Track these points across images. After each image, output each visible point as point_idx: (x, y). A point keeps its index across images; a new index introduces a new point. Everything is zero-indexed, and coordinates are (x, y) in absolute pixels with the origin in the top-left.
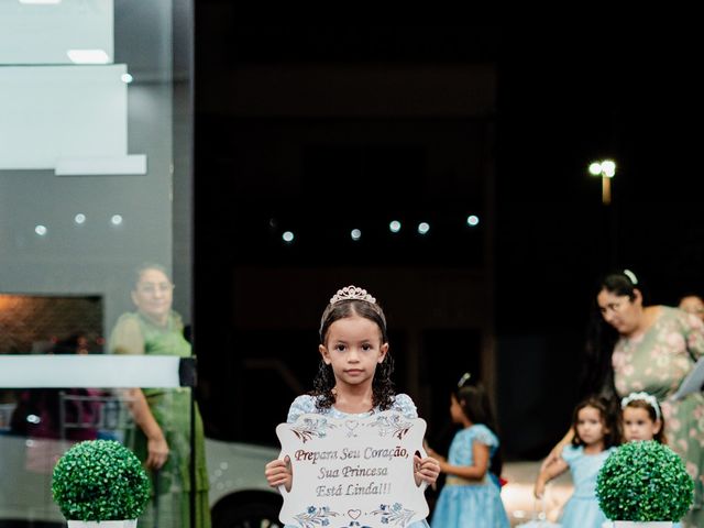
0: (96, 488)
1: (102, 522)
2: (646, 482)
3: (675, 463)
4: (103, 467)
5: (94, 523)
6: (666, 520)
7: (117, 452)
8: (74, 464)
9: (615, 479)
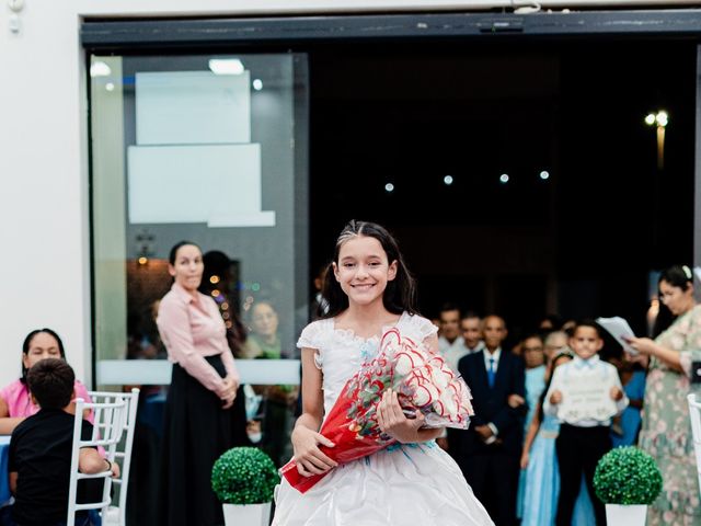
0: (243, 482)
1: (247, 506)
2: (628, 478)
3: (649, 464)
4: (247, 467)
5: (241, 506)
6: (642, 503)
7: (257, 457)
8: (227, 465)
9: (607, 475)
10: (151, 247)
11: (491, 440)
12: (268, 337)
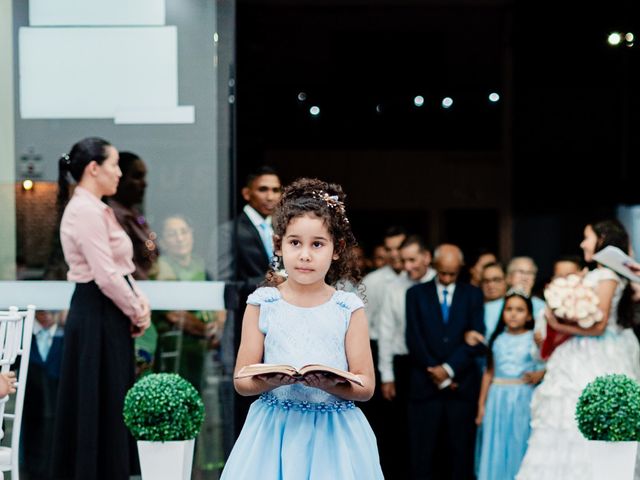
0: (162, 415)
1: (166, 442)
2: (616, 409)
4: (167, 397)
5: (160, 443)
6: (632, 439)
7: (179, 385)
8: (142, 394)
9: (591, 406)
10: (38, 167)
11: (446, 383)
12: (182, 257)
